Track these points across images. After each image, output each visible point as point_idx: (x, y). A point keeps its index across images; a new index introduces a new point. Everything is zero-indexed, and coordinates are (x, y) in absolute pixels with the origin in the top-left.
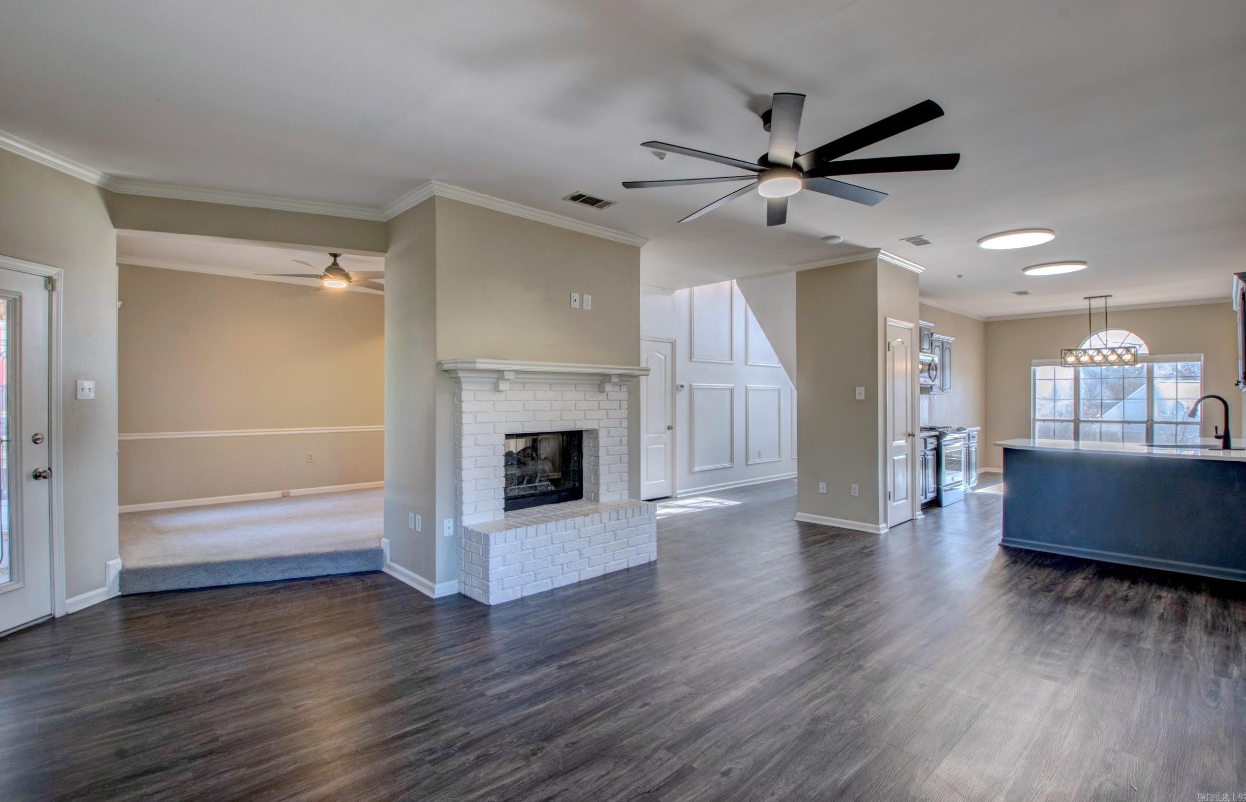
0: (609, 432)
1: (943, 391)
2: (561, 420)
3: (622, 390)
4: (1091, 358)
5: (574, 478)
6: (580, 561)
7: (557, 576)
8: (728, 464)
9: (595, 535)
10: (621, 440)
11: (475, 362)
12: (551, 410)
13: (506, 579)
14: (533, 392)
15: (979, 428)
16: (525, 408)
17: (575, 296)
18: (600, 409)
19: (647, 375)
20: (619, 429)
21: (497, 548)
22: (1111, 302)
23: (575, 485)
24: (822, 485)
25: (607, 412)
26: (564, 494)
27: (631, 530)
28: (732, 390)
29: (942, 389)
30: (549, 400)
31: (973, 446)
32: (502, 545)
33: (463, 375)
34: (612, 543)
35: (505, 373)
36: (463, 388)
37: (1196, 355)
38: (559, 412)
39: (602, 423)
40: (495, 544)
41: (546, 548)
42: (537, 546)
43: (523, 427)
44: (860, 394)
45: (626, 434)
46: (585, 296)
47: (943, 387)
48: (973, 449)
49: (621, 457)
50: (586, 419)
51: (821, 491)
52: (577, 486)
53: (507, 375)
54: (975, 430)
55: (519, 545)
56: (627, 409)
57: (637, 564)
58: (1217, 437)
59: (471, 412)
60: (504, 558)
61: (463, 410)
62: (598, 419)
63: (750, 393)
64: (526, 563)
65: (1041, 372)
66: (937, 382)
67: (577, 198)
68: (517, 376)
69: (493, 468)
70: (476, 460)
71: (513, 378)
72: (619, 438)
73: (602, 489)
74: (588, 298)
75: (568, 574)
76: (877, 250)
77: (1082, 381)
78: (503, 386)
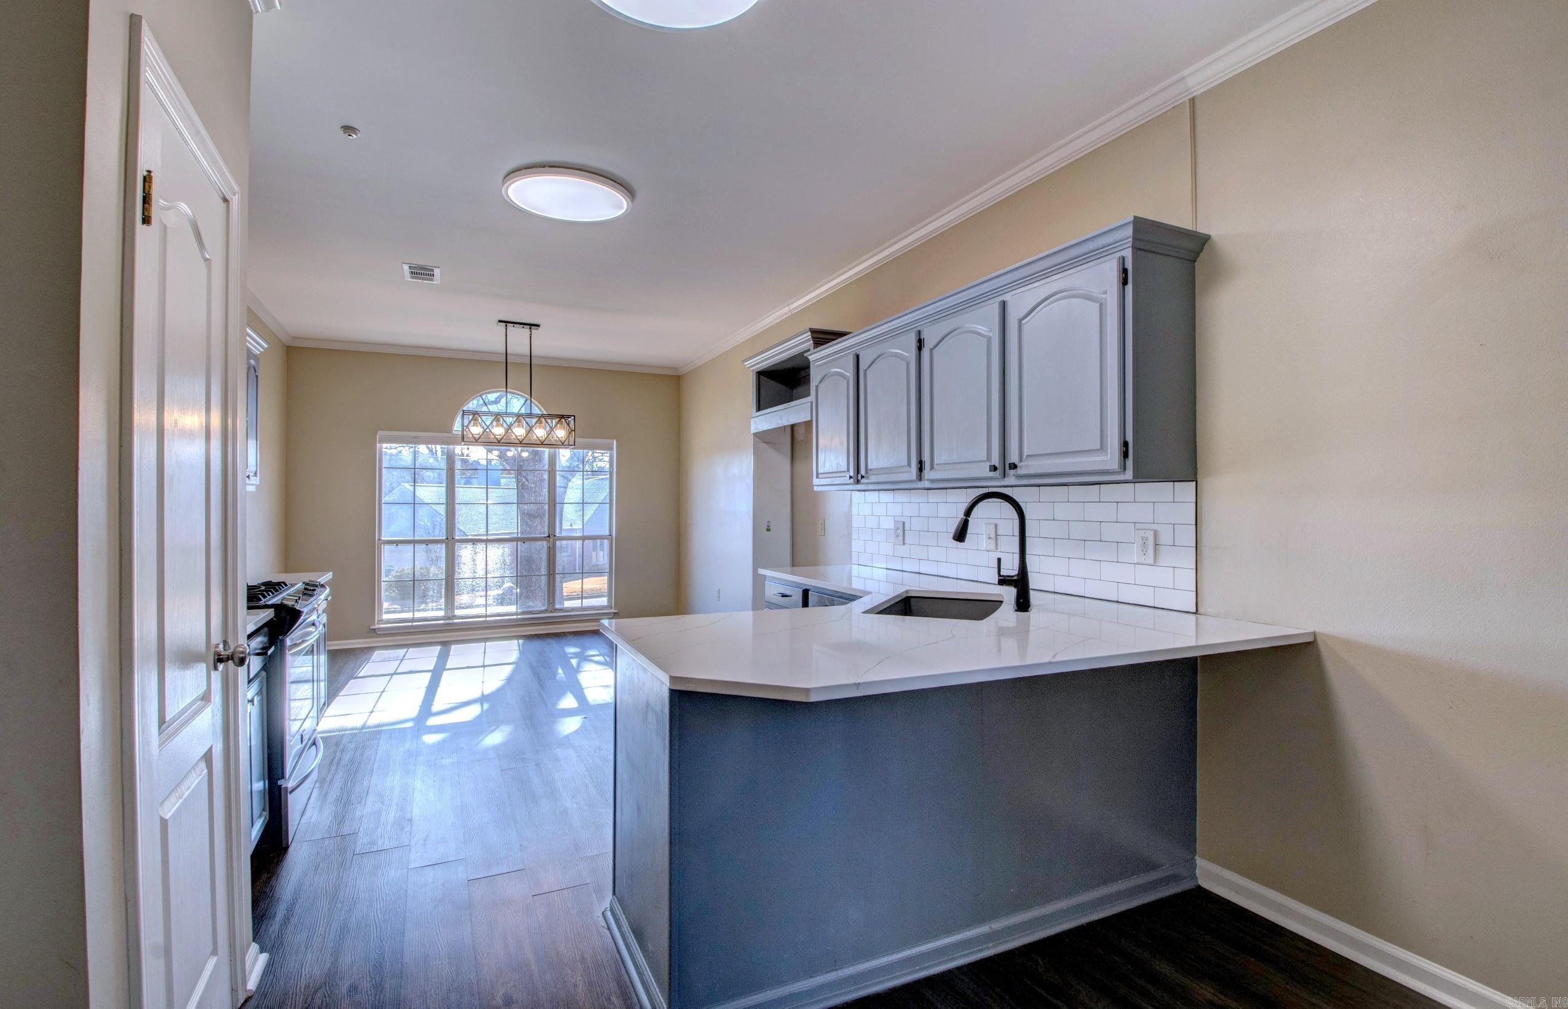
65: (395, 454)
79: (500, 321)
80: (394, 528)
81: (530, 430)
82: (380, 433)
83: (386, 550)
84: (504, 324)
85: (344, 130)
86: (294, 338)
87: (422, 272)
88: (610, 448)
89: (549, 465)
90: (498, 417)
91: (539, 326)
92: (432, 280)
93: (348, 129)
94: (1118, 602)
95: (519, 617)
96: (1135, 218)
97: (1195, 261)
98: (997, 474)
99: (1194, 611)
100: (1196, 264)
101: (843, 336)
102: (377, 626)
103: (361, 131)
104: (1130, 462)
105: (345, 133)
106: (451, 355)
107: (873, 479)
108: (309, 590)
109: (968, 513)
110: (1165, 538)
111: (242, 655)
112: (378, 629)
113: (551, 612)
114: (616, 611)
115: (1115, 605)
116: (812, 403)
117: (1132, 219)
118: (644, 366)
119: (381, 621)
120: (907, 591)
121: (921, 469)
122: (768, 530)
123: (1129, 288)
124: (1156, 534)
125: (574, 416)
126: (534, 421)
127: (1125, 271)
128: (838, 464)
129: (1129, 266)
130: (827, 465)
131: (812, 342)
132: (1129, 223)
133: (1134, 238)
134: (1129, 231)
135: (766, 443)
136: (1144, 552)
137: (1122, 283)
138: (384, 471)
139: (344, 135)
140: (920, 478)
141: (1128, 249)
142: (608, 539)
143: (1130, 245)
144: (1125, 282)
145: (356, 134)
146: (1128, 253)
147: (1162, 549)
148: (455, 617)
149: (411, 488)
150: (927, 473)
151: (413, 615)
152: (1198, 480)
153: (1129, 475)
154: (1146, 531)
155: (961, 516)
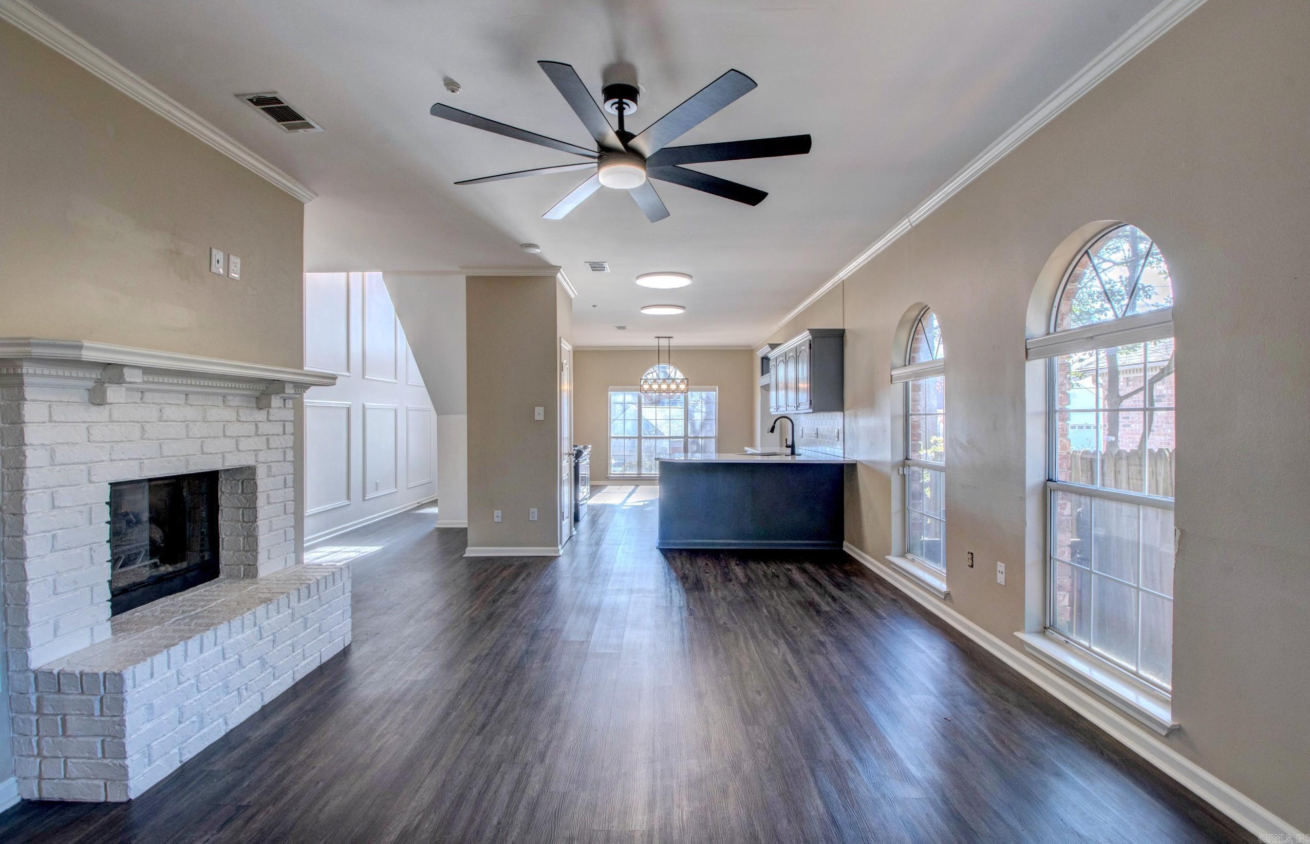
0: (269, 468)
2: (203, 453)
3: (287, 406)
5: (202, 545)
6: (263, 675)
7: (233, 710)
8: (346, 502)
9: (282, 629)
10: (285, 479)
11: (80, 347)
12: (188, 437)
13: (155, 743)
14: (158, 407)
16: (146, 435)
17: (218, 255)
18: (258, 435)
19: (334, 384)
20: (282, 463)
21: (139, 692)
22: (673, 342)
23: (203, 557)
24: (498, 513)
25: (268, 439)
26: (192, 574)
27: (323, 610)
28: (349, 409)
30: (184, 421)
32: (147, 685)
33: (31, 371)
34: (301, 635)
35: (126, 370)
36: (27, 396)
37: (713, 387)
38: (200, 441)
39: (262, 456)
40: (134, 687)
41: (216, 668)
42: (203, 670)
43: (141, 469)
44: (539, 414)
45: (292, 471)
46: (232, 258)
49: (285, 505)
50: (239, 451)
51: (496, 520)
52: (206, 558)
53: (128, 374)
55: (175, 676)
56: (292, 434)
57: (331, 655)
58: (787, 447)
59: (43, 445)
60: (151, 707)
61: (27, 441)
62: (254, 451)
63: (368, 413)
64: (186, 703)
65: (616, 397)
67: (259, 101)
68: (146, 379)
69: (87, 548)
70: (54, 536)
71: (140, 380)
72: (283, 477)
73: (262, 557)
74: (236, 262)
75: (248, 701)
76: (558, 268)
78: (114, 393)
79: (655, 337)
80: (616, 431)
81: (669, 386)
82: (610, 387)
83: (613, 440)
84: (658, 338)
87: (621, 328)
88: (715, 391)
89: (685, 401)
91: (673, 337)
92: (625, 329)
105: (593, 307)
108: (585, 448)
112: (609, 477)
119: (611, 474)
125: (689, 378)
126: (671, 381)
131: (770, 349)
138: (612, 405)
142: (715, 439)
148: (642, 474)
151: (624, 471)
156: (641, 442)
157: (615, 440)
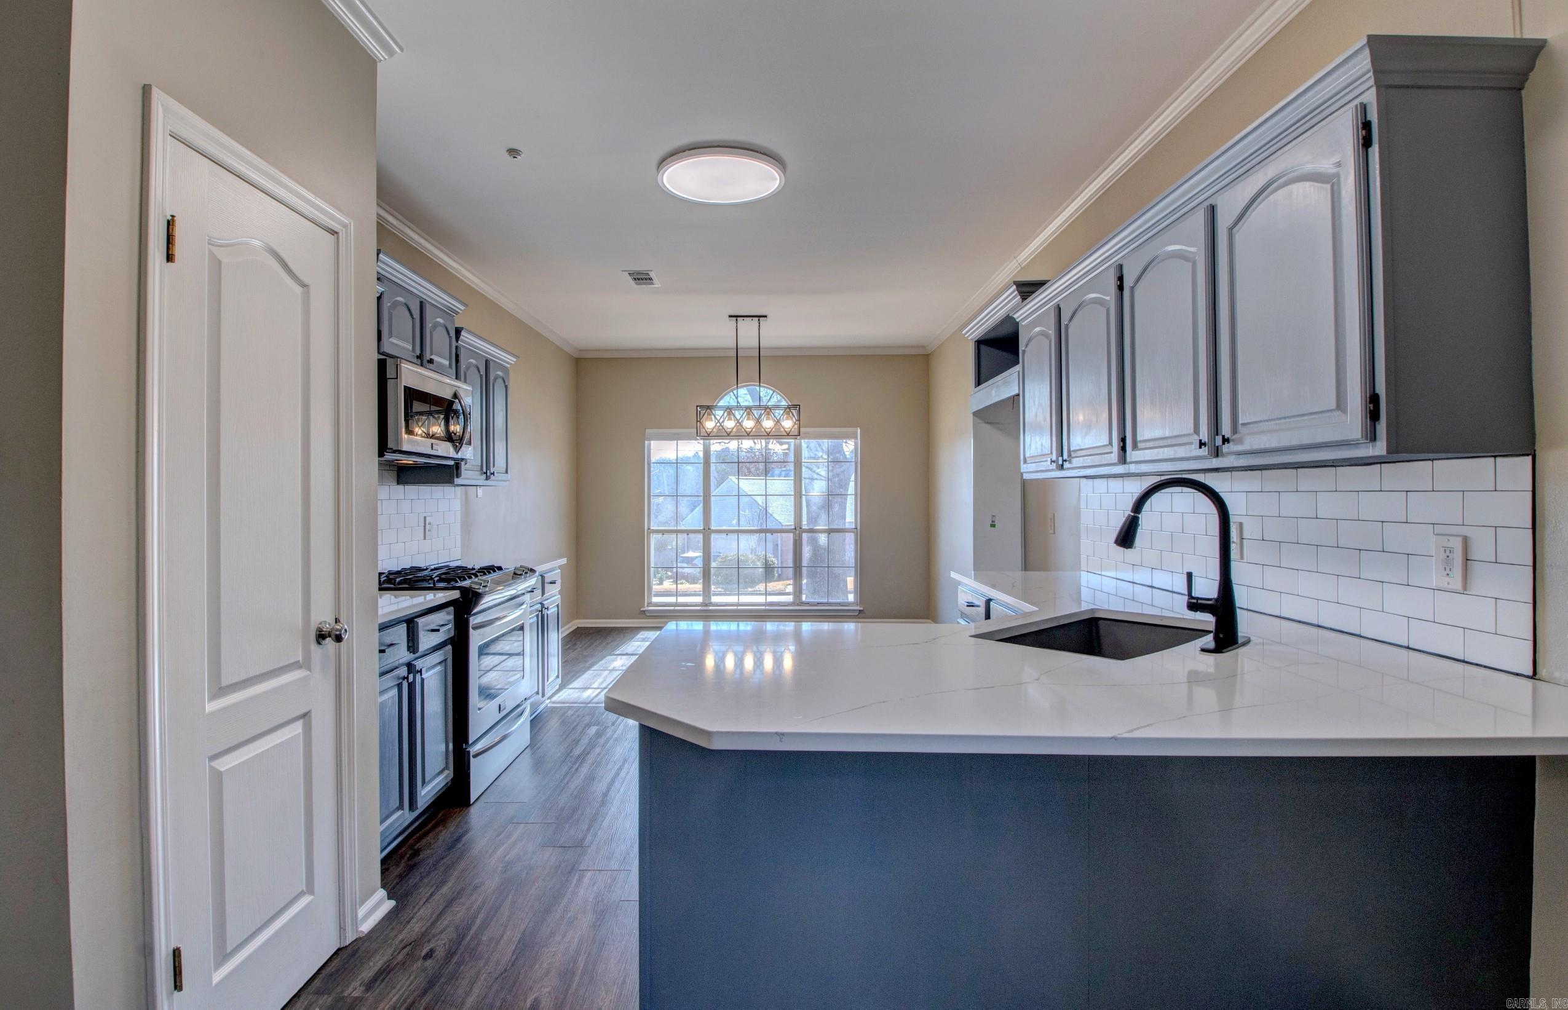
1: (487, 478)
4: (739, 423)
15: (564, 561)
22: (766, 332)
29: (487, 472)
31: (552, 603)
47: (488, 467)
48: (552, 610)
54: (555, 567)
65: (661, 451)
66: (468, 453)
77: (713, 467)
79: (730, 316)
80: (661, 518)
81: (758, 421)
82: (649, 429)
83: (654, 537)
84: (735, 318)
85: (510, 152)
86: (581, 350)
87: (642, 278)
88: (856, 438)
89: (795, 457)
90: (729, 410)
91: (766, 316)
92: (653, 284)
93: (513, 152)
94: (1408, 648)
95: (767, 607)
96: (1369, 37)
97: (1521, 89)
98: (1204, 451)
99: (1530, 673)
100: (1523, 92)
101: (1041, 287)
102: (646, 608)
103: (523, 151)
104: (1382, 427)
105: (510, 155)
106: (702, 354)
107: (1076, 462)
109: (1138, 506)
110: (1482, 549)
111: (338, 633)
112: (647, 611)
113: (798, 605)
114: (862, 609)
115: (1404, 652)
116: (1019, 372)
117: (1364, 41)
118: (884, 347)
119: (650, 604)
120: (1093, 610)
121: (1123, 449)
122: (993, 526)
123: (1375, 151)
124: (1466, 541)
125: (799, 405)
127: (1367, 125)
128: (1042, 444)
129: (1373, 116)
130: (1033, 447)
131: (1019, 297)
132: (1364, 45)
133: (1375, 72)
134: (1365, 62)
135: (988, 423)
136: (1448, 571)
137: (1363, 145)
139: (509, 158)
140: (1123, 460)
141: (1370, 91)
142: (854, 532)
143: (1372, 82)
144: (1367, 142)
145: (520, 155)
146: (1370, 97)
147: (1476, 568)
148: (711, 604)
149: (736, 481)
150: (1132, 455)
151: (677, 600)
152: (1537, 452)
153: (1380, 448)
154: (1450, 538)
155: (1129, 512)
156: (709, 538)
157: (659, 536)
